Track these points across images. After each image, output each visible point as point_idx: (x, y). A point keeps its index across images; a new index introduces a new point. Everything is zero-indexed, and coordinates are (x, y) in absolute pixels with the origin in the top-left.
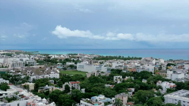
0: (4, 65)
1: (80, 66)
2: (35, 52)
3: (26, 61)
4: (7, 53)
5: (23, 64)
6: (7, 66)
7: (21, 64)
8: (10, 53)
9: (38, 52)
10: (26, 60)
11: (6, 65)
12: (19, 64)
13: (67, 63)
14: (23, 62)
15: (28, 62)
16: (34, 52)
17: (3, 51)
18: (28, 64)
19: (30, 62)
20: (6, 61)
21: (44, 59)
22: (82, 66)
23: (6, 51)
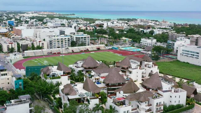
0: (35, 43)
1: (186, 51)
2: (71, 15)
3: (72, 35)
4: (36, 16)
5: (67, 42)
6: (41, 46)
7: (64, 42)
8: (40, 17)
9: (74, 15)
10: (71, 33)
11: (38, 44)
12: (60, 42)
13: (142, 39)
14: (67, 38)
15: (76, 38)
16: (69, 14)
17: (32, 13)
18: (75, 40)
19: (79, 38)
20: (38, 33)
21: (93, 29)
22: (192, 52)
23: (35, 12)
